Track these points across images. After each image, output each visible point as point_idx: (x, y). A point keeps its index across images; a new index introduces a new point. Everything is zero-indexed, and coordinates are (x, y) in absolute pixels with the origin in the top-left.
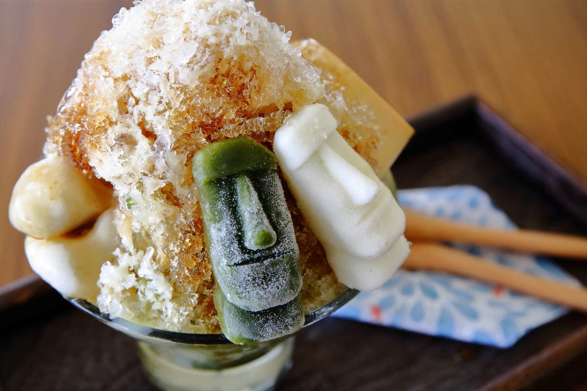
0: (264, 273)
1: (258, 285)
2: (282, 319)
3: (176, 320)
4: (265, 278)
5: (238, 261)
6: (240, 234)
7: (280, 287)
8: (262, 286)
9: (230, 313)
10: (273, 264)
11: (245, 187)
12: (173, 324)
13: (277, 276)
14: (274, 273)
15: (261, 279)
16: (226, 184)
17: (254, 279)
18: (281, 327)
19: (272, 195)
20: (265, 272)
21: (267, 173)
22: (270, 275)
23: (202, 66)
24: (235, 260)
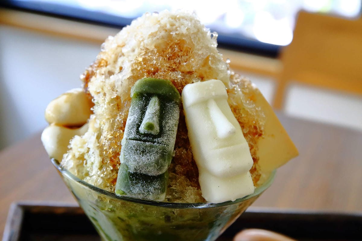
0: (143, 149)
2: (148, 186)
4: (143, 152)
5: (132, 137)
6: (139, 124)
7: (150, 160)
8: (139, 155)
10: (151, 147)
11: (154, 101)
13: (151, 154)
14: (150, 151)
15: (140, 151)
16: (145, 99)
17: (137, 150)
18: (145, 191)
19: (169, 113)
21: (172, 102)
22: (147, 151)
23: (158, 39)
24: (130, 137)
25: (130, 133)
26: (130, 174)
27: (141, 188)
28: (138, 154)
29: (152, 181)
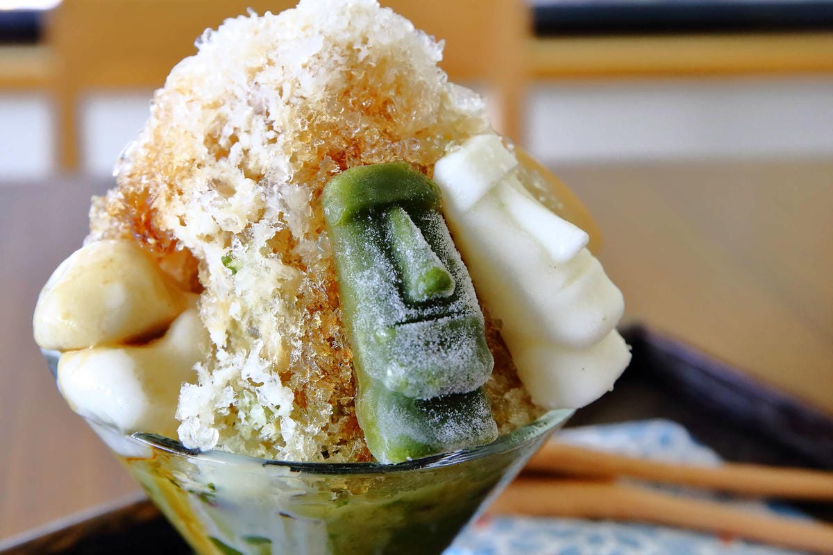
0: (440, 337)
1: (433, 352)
2: (468, 418)
3: (300, 447)
4: (442, 344)
5: (400, 317)
6: (400, 281)
7: (465, 357)
8: (439, 353)
9: (389, 410)
10: (453, 326)
11: (403, 220)
12: (295, 453)
13: (459, 342)
14: (454, 338)
15: (436, 344)
16: (374, 220)
17: (427, 344)
19: (440, 238)
20: (441, 334)
21: (429, 211)
22: (449, 339)
24: (397, 318)
25: (388, 311)
26: (420, 404)
27: (457, 427)
29: (469, 405)
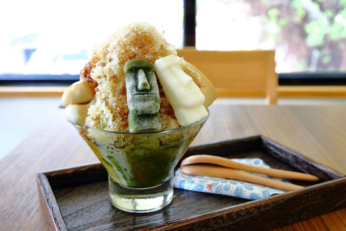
2: (151, 121)
6: (136, 85)
7: (150, 104)
8: (143, 102)
10: (148, 97)
11: (141, 72)
13: (149, 101)
14: (148, 99)
15: (142, 100)
16: (134, 72)
17: (140, 100)
18: (150, 124)
19: (151, 77)
21: (150, 71)
22: (146, 100)
23: (131, 37)
24: (134, 94)
25: (132, 92)
26: (138, 116)
27: (147, 122)
28: (141, 102)
29: (152, 118)
